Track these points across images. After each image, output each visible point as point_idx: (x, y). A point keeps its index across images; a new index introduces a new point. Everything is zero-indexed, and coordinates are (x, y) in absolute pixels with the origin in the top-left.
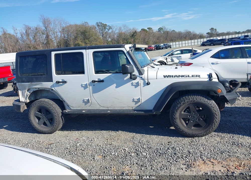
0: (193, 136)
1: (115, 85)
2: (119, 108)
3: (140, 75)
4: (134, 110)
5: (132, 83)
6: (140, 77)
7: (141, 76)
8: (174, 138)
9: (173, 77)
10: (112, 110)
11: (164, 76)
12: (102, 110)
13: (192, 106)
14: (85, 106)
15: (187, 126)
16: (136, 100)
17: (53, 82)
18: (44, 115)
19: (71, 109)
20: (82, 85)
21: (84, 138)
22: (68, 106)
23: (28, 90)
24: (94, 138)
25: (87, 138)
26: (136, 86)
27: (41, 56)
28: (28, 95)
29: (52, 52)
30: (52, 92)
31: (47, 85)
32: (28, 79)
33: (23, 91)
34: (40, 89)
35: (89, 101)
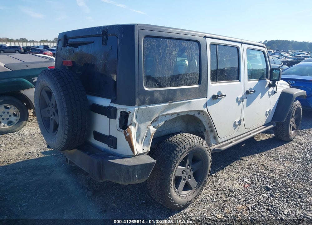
4: (264, 125)
10: (252, 130)
11: (280, 83)
12: (245, 133)
14: (234, 132)
16: (268, 113)
17: (207, 98)
18: (188, 168)
19: (218, 143)
20: (238, 98)
21: (246, 180)
22: (215, 138)
23: (152, 122)
24: (255, 175)
25: (248, 178)
26: (270, 95)
27: (189, 43)
28: (153, 134)
29: (207, 38)
30: (198, 117)
31: (197, 104)
32: (166, 94)
33: (143, 127)
34: (181, 114)
35: (240, 122)
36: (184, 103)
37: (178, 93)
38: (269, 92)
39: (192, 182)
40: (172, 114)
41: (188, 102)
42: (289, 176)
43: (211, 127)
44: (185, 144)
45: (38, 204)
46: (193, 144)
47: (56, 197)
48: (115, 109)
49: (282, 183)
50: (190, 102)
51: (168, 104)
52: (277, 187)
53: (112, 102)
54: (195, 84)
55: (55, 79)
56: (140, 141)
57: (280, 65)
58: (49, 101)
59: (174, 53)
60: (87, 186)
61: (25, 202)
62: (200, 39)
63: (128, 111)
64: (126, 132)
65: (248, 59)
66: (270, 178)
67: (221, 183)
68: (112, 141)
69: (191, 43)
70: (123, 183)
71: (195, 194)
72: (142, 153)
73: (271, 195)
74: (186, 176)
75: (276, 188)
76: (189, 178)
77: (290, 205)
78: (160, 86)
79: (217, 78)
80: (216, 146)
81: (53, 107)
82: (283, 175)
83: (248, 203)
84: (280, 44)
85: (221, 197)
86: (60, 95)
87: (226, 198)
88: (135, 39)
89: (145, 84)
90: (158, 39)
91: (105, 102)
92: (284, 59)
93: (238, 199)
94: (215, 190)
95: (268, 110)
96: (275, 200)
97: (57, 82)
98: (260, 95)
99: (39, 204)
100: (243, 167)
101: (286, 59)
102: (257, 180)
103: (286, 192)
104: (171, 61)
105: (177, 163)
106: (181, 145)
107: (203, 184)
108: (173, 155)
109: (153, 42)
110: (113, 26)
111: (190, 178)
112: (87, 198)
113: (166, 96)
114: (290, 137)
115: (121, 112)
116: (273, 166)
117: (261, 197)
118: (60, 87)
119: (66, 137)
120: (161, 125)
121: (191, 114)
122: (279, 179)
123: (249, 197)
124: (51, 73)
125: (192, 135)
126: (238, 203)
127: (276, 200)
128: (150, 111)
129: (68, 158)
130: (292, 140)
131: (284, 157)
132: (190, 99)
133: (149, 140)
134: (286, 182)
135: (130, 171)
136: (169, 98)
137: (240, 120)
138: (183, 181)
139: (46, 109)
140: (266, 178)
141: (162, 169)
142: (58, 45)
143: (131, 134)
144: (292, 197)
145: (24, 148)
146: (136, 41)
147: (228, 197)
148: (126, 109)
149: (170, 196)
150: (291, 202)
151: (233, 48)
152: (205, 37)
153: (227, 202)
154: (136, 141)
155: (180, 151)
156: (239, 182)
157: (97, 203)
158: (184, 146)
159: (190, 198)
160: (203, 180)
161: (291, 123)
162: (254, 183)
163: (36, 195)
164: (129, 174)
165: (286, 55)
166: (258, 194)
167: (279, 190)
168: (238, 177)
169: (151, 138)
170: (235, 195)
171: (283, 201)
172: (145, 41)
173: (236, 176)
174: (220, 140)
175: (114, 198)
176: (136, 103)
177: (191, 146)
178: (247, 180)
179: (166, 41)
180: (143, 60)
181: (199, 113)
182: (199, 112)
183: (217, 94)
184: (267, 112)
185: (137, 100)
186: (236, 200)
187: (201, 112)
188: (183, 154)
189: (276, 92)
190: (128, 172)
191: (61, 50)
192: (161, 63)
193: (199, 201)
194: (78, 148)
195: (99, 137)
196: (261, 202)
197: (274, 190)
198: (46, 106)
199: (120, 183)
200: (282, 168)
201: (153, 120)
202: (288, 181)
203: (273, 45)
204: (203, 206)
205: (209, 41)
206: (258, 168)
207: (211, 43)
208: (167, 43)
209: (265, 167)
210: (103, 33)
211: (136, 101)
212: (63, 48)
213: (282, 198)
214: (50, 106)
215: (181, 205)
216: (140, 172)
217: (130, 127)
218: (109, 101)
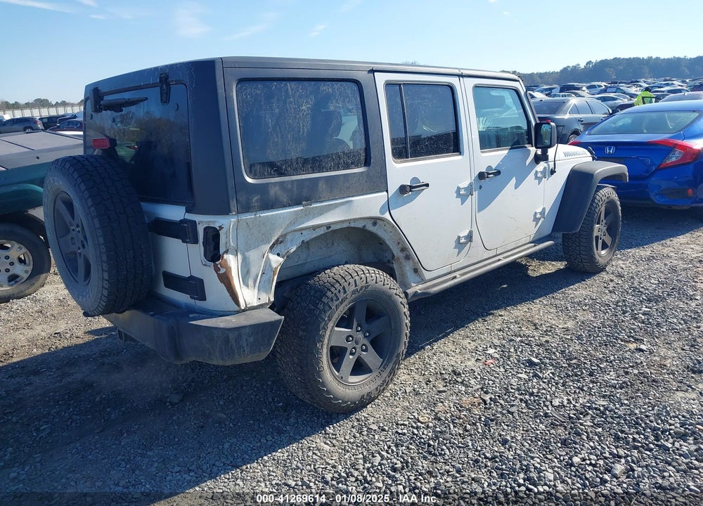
4: (533, 242)
9: (571, 155)
11: (564, 153)
12: (487, 260)
14: (458, 258)
16: (538, 216)
17: (387, 191)
18: (358, 331)
19: (423, 281)
20: (459, 189)
21: (491, 351)
22: (416, 271)
23: (274, 244)
24: (512, 340)
25: (495, 347)
26: (540, 180)
27: (337, 85)
28: (276, 268)
29: (375, 73)
30: (374, 231)
31: (367, 205)
32: (295, 189)
33: (253, 255)
34: (333, 228)
35: (470, 237)
36: (337, 206)
37: (320, 185)
38: (537, 172)
39: (371, 358)
40: (314, 228)
41: (347, 202)
42: (579, 338)
43: (403, 249)
44: (346, 284)
45: (71, 424)
46: (361, 284)
47: (108, 410)
48: (194, 223)
49: (562, 352)
50: (351, 201)
51: (302, 208)
52: (550, 360)
53: (187, 211)
54: (357, 166)
55: (76, 175)
56: (251, 282)
57: (605, 114)
58: (71, 220)
59: (304, 108)
60: (170, 386)
61: (47, 423)
62: (362, 76)
63: (217, 226)
64: (219, 266)
65: (478, 107)
66: (541, 345)
67: (439, 360)
68: (195, 287)
69: (341, 85)
70: (221, 363)
71: (379, 382)
72: (256, 305)
73: (535, 375)
74: (355, 345)
75: (548, 361)
76: (363, 350)
77: (568, 390)
78: (281, 174)
79: (406, 152)
80: (421, 286)
81: (79, 232)
82: (569, 337)
83: (486, 393)
84: (621, 68)
85: (434, 386)
86: (87, 204)
87: (444, 386)
88: (218, 87)
89: (248, 170)
90: (268, 83)
91: (174, 213)
92: (626, 100)
93: (467, 386)
94: (424, 374)
95: (539, 210)
96: (541, 383)
97: (79, 181)
98: (514, 181)
99: (74, 424)
100: (490, 328)
101: (631, 100)
102: (512, 350)
103: (565, 367)
104: (298, 123)
105: (330, 320)
106: (337, 285)
107: (394, 361)
108: (321, 306)
109: (259, 89)
110: (176, 64)
111: (366, 350)
112: (170, 407)
113: (296, 193)
114: (597, 263)
115: (205, 229)
116: (554, 322)
117: (514, 381)
118: (85, 190)
119: (106, 284)
120: (292, 251)
121: (356, 226)
122: (558, 344)
123: (491, 382)
124: (68, 165)
125: (362, 267)
126: (466, 393)
127: (544, 382)
128: (263, 224)
129: (121, 330)
130: (603, 269)
131: (579, 303)
132: (349, 197)
133: (269, 280)
134: (571, 349)
135: (230, 338)
136: (304, 195)
137: (471, 233)
138: (351, 357)
139: (69, 237)
140: (531, 346)
141: (301, 333)
142: (85, 109)
143: (229, 269)
144: (576, 375)
145: (45, 326)
146: (221, 91)
147: (448, 384)
148: (214, 222)
149: (323, 384)
150: (571, 384)
151: (439, 89)
152: (373, 71)
153: (444, 394)
154: (241, 282)
155: (335, 298)
156: (477, 356)
157: (188, 415)
158: (344, 288)
159: (366, 390)
160: (392, 354)
161: (596, 233)
162: (505, 355)
163: (69, 409)
164: (230, 344)
165: (633, 90)
166: (510, 374)
167: (552, 365)
168: (476, 347)
169: (274, 276)
170: (464, 380)
171: (557, 384)
172: (241, 88)
173: (472, 345)
174: (427, 275)
175: (222, 403)
176: (232, 208)
177: (358, 288)
178: (494, 350)
179: (286, 85)
180: (238, 124)
181: (375, 224)
182: (375, 221)
183: (409, 184)
184: (536, 213)
185: (233, 204)
186: (463, 388)
187: (378, 221)
188: (341, 303)
189: (555, 172)
190: (227, 341)
191: (92, 118)
192: (278, 129)
193: (388, 394)
194: (135, 306)
195: (175, 282)
196: (512, 388)
197: (542, 366)
198: (68, 231)
199: (215, 362)
200: (570, 324)
201: (273, 241)
202: (575, 347)
203: (607, 70)
204: (395, 403)
205: (381, 79)
206: (520, 327)
207: (386, 81)
208: (287, 89)
209: (535, 325)
210: (160, 80)
211: (231, 205)
212: (93, 114)
213: (556, 378)
214: (73, 230)
215: (349, 403)
216: (251, 339)
217: (225, 256)
218: (183, 209)
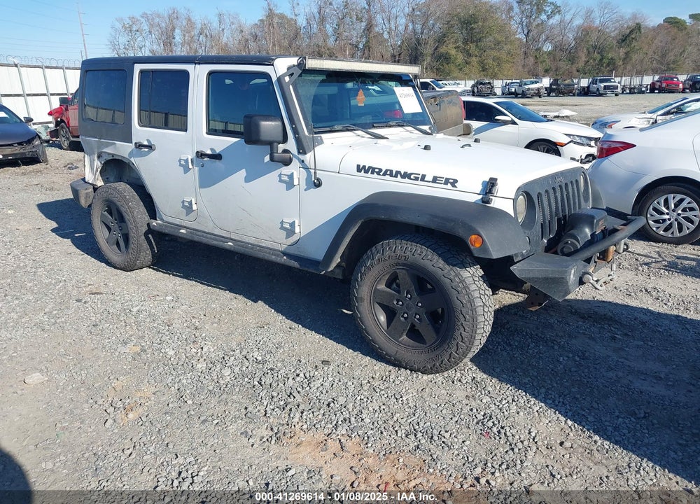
0: (397, 364)
1: (243, 173)
2: (252, 241)
3: (299, 153)
4: (285, 254)
5: (280, 175)
6: (299, 159)
7: (301, 157)
8: (356, 353)
9: (381, 174)
10: (238, 241)
11: (358, 166)
12: (218, 236)
13: (404, 271)
14: (187, 218)
15: (388, 328)
16: (287, 226)
17: (132, 144)
23: (99, 156)
26: (289, 184)
28: (98, 169)
29: (135, 64)
31: (122, 149)
34: (115, 157)
74: (116, 232)
95: (289, 220)
184: (283, 221)
201: (97, 154)
207: (140, 70)
